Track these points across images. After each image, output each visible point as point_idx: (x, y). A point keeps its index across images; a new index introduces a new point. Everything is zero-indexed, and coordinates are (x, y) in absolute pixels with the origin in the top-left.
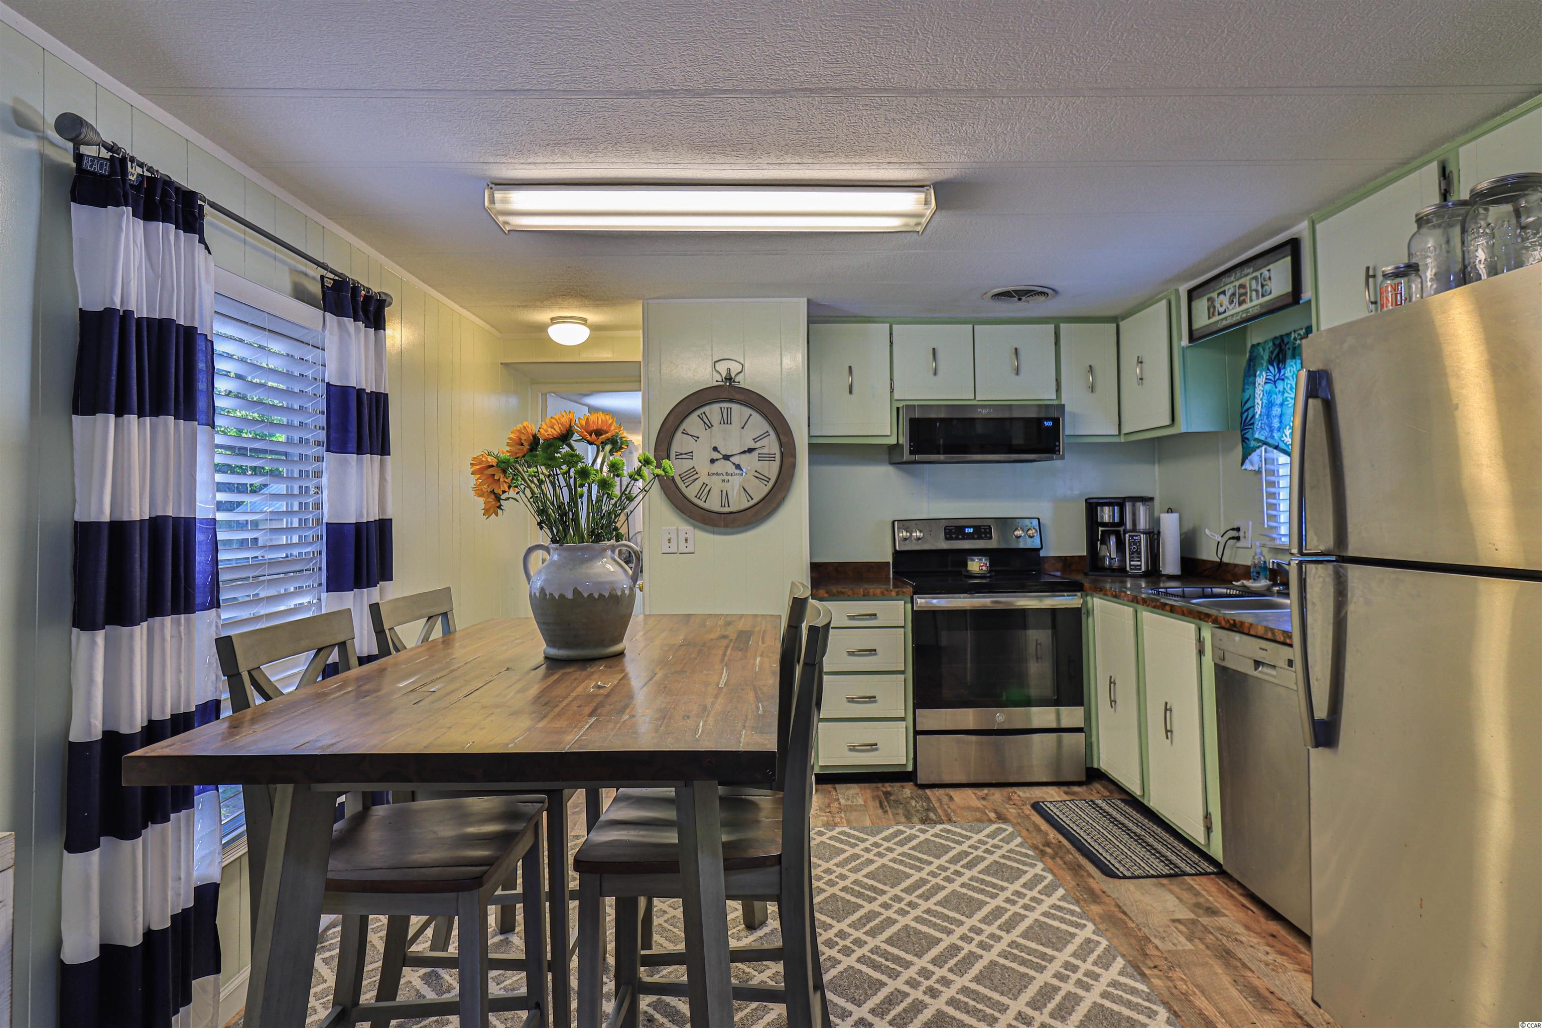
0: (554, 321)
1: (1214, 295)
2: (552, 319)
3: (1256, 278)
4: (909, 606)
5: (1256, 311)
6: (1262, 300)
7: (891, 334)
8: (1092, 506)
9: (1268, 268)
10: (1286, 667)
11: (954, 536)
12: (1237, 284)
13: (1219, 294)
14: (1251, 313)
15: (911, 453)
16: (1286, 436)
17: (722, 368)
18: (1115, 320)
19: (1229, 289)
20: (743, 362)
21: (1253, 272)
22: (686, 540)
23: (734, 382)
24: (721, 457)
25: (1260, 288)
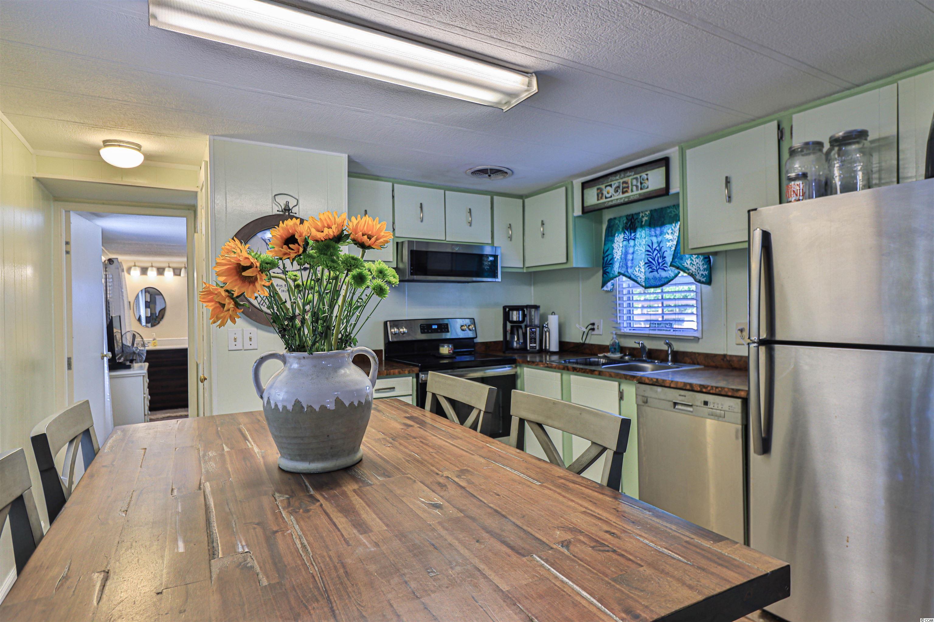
0: (106, 143)
1: (603, 187)
2: (105, 142)
3: (637, 179)
4: (415, 380)
5: (636, 198)
6: (640, 192)
7: (393, 191)
8: (507, 311)
9: (646, 173)
10: (702, 405)
11: (426, 331)
12: (621, 181)
13: (606, 186)
14: (632, 198)
15: (412, 274)
16: (636, 271)
17: (282, 201)
18: (522, 197)
19: (615, 184)
20: (297, 198)
21: (634, 175)
22: (250, 339)
23: (292, 212)
24: (281, 272)
25: (639, 184)
